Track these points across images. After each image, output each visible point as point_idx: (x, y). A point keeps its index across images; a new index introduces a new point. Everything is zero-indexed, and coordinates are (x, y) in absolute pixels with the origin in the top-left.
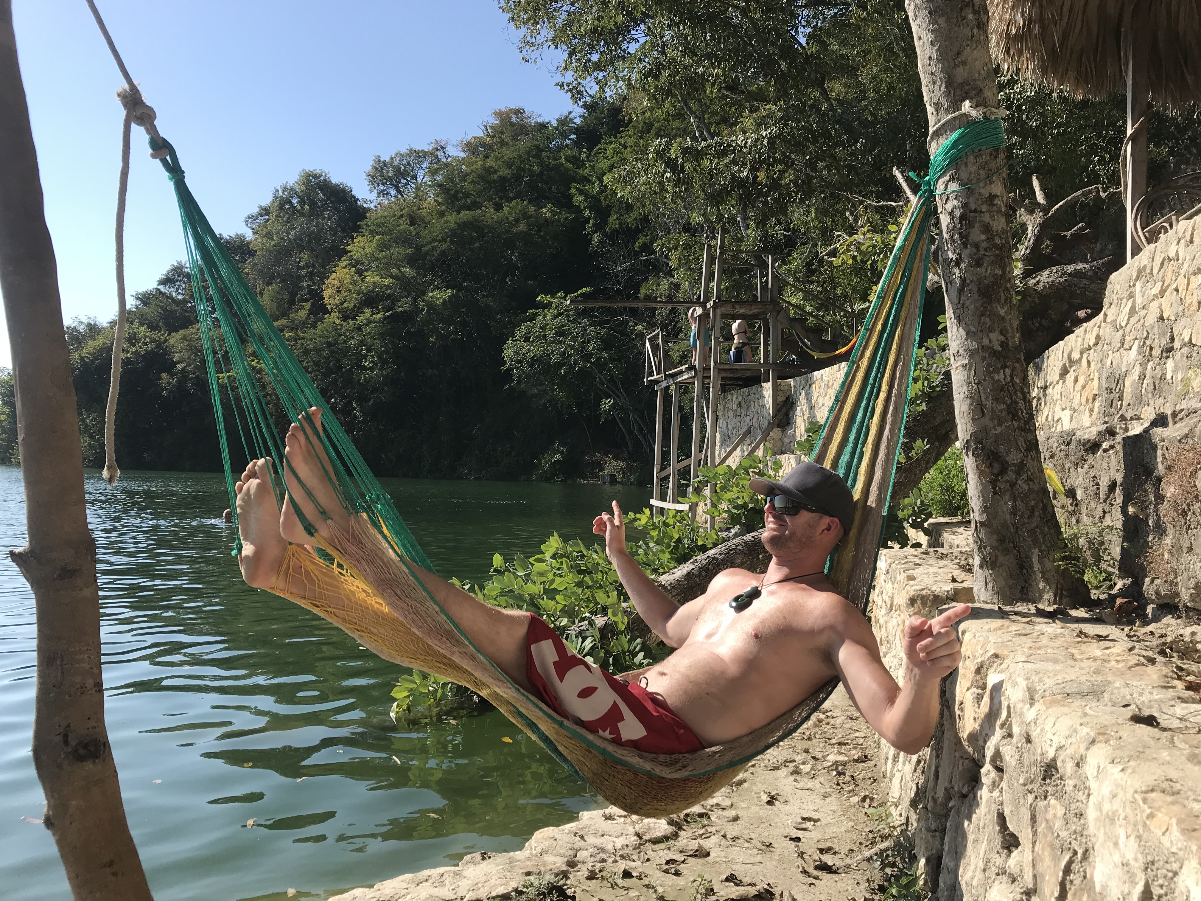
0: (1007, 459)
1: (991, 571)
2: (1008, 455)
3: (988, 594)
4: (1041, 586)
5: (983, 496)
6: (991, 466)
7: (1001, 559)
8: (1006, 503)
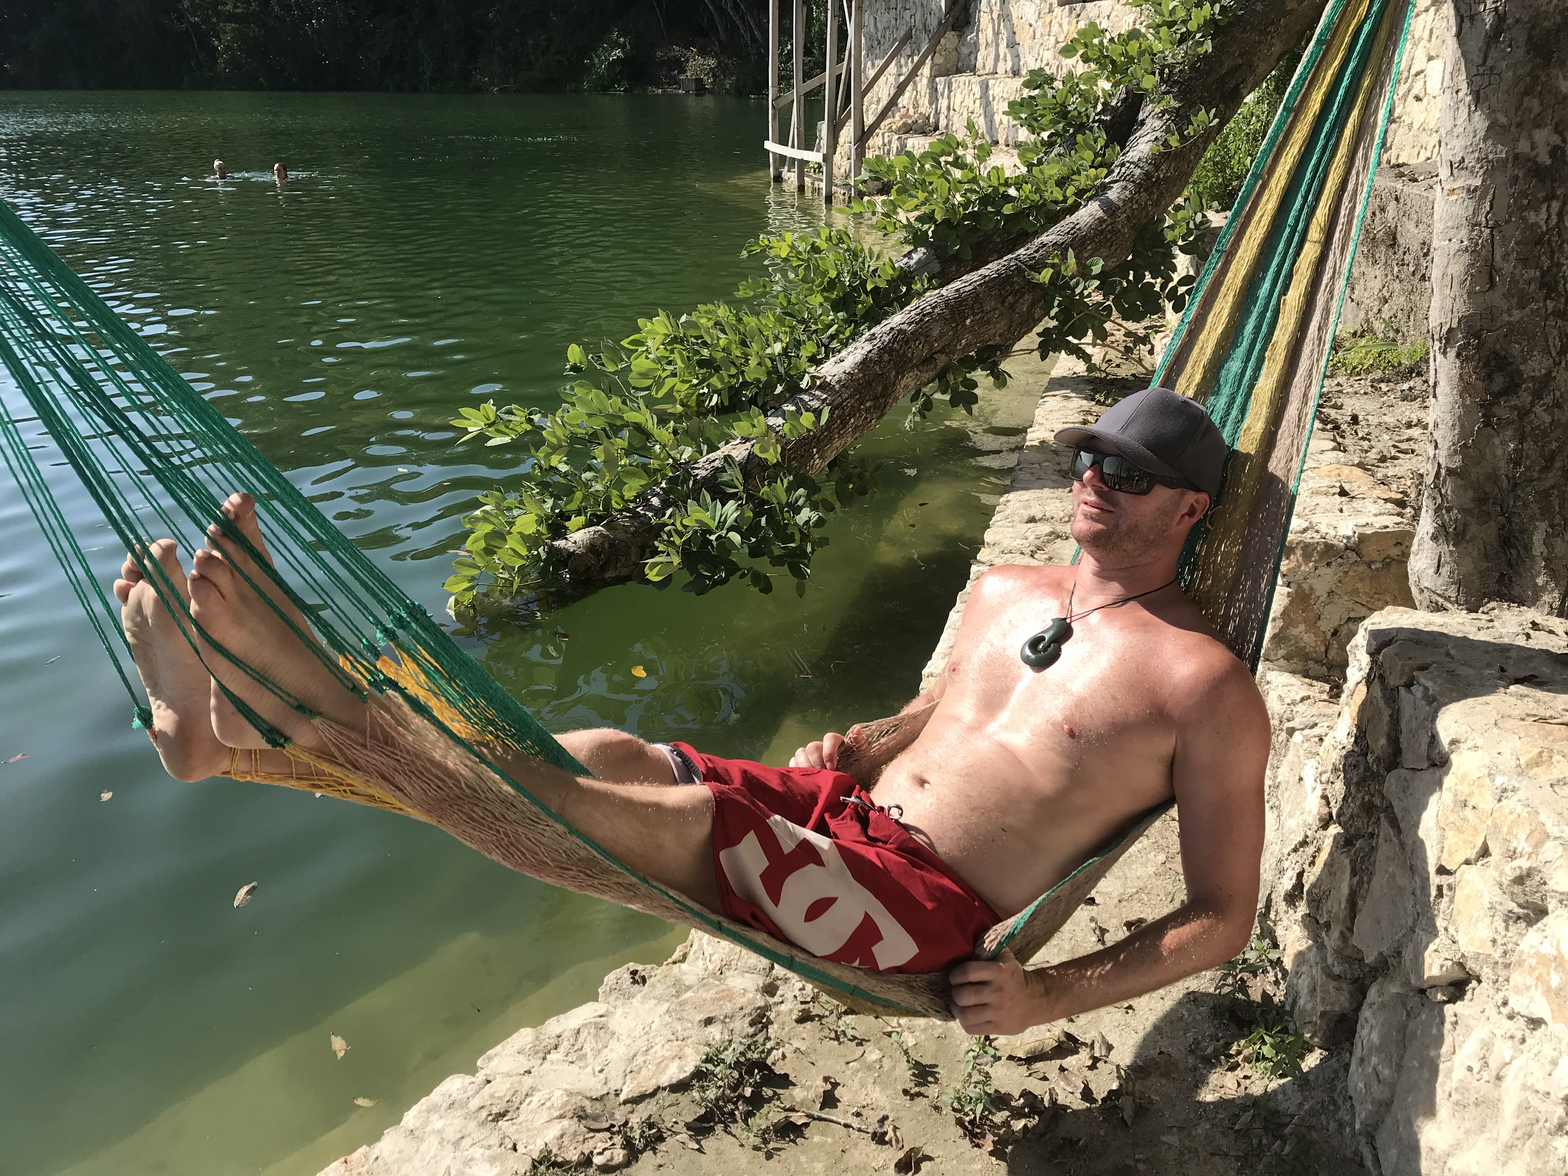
0: (1522, 367)
1: (1451, 548)
2: (1525, 361)
3: (1440, 581)
4: (1540, 581)
5: (1462, 426)
6: (1489, 377)
7: (1473, 529)
8: (1504, 444)
